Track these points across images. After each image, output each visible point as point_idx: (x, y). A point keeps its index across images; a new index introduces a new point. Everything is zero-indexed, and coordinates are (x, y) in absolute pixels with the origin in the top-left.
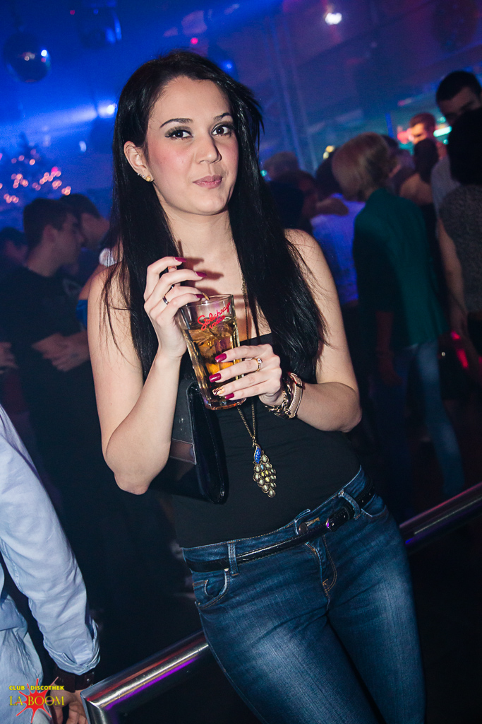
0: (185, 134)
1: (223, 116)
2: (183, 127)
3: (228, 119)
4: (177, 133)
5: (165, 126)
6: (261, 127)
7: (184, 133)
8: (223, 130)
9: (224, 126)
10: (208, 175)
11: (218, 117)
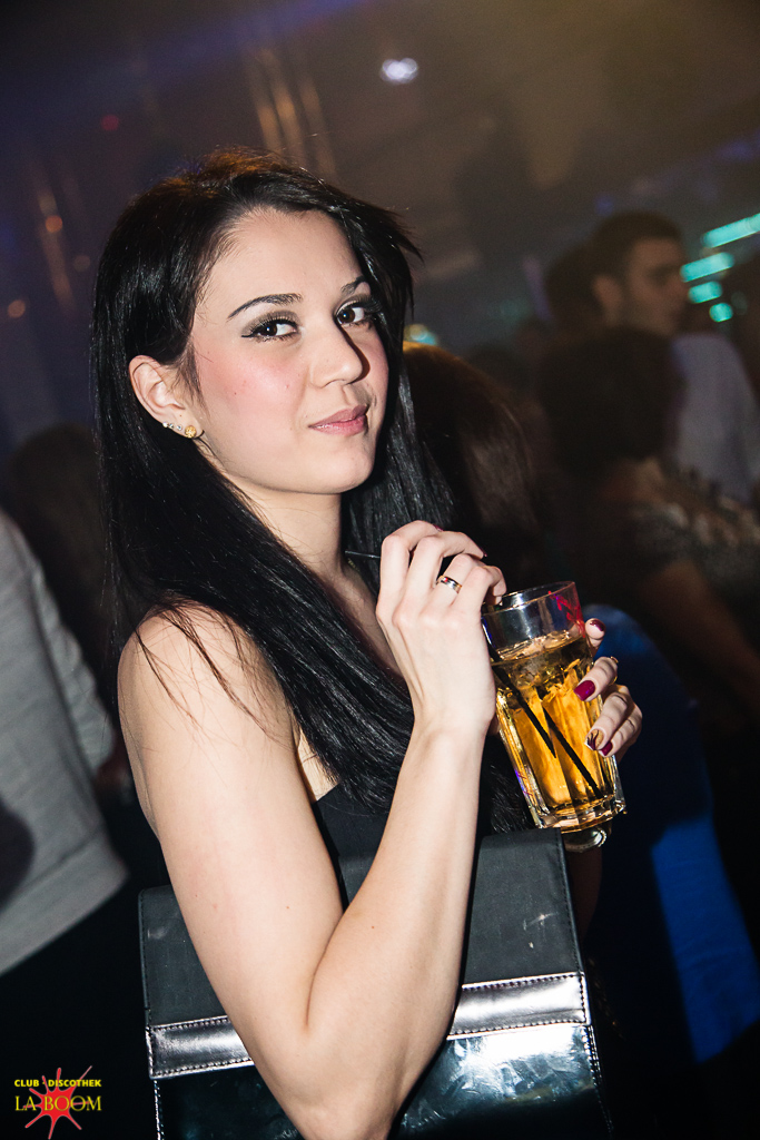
0: (282, 329)
1: (356, 284)
2: (280, 313)
3: (363, 289)
4: (265, 329)
5: (241, 313)
6: (408, 305)
7: (278, 326)
8: (354, 315)
9: (355, 305)
10: (343, 407)
11: (349, 286)
